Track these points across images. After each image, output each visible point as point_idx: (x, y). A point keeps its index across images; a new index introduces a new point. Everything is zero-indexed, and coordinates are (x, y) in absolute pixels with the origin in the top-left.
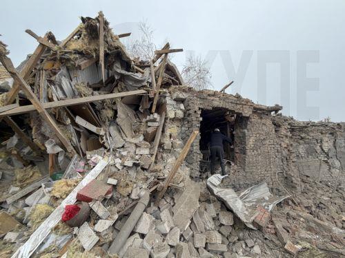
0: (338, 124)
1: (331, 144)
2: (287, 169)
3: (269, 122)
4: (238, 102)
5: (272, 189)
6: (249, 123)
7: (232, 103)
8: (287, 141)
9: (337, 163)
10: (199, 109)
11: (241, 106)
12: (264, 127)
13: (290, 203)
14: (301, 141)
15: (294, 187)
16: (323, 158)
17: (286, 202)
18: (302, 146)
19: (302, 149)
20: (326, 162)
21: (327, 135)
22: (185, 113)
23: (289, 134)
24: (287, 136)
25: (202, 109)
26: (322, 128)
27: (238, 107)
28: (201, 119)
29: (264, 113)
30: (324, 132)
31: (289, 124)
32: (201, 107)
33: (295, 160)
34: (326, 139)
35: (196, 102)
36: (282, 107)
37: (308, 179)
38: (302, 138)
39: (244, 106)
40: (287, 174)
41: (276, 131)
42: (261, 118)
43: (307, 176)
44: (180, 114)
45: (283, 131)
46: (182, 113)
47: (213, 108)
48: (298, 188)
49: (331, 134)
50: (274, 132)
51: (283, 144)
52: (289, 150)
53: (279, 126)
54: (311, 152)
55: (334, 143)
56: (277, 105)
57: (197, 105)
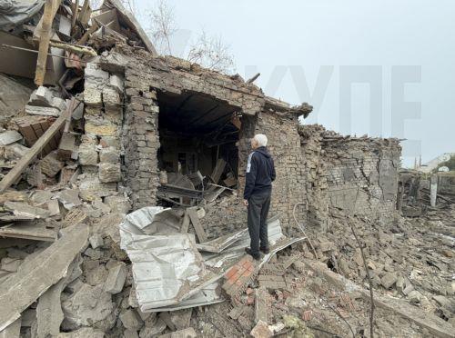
0: (385, 140)
1: (374, 165)
2: (311, 200)
3: (292, 130)
4: (235, 87)
5: (287, 228)
6: (257, 127)
7: (222, 86)
8: (316, 159)
9: (378, 191)
10: (152, 89)
11: (240, 94)
12: (283, 137)
13: (305, 247)
14: (337, 161)
15: (317, 225)
16: (362, 184)
17: (299, 247)
18: (337, 168)
19: (337, 172)
20: (366, 190)
21: (371, 153)
22: (122, 95)
23: (319, 149)
24: (316, 152)
25: (157, 90)
26: (365, 143)
27: (235, 95)
28: (156, 109)
29: (287, 117)
30: (367, 149)
31: (321, 135)
32: (156, 85)
33: (324, 186)
34: (368, 158)
35: (142, 73)
36: (312, 107)
37: (341, 212)
38: (339, 157)
39: (246, 97)
40: (309, 206)
41: (302, 145)
42: (282, 123)
43: (340, 209)
44: (112, 97)
45: (312, 145)
46: (116, 95)
47: (184, 91)
48: (323, 225)
49: (375, 151)
50: (299, 146)
51: (309, 163)
52: (317, 173)
53: (308, 137)
54: (348, 176)
55: (378, 164)
56: (305, 104)
57: (144, 81)
